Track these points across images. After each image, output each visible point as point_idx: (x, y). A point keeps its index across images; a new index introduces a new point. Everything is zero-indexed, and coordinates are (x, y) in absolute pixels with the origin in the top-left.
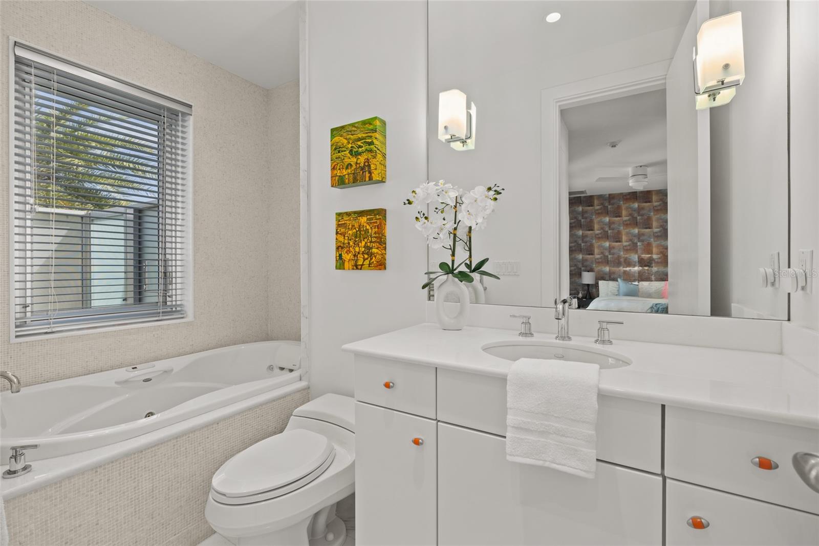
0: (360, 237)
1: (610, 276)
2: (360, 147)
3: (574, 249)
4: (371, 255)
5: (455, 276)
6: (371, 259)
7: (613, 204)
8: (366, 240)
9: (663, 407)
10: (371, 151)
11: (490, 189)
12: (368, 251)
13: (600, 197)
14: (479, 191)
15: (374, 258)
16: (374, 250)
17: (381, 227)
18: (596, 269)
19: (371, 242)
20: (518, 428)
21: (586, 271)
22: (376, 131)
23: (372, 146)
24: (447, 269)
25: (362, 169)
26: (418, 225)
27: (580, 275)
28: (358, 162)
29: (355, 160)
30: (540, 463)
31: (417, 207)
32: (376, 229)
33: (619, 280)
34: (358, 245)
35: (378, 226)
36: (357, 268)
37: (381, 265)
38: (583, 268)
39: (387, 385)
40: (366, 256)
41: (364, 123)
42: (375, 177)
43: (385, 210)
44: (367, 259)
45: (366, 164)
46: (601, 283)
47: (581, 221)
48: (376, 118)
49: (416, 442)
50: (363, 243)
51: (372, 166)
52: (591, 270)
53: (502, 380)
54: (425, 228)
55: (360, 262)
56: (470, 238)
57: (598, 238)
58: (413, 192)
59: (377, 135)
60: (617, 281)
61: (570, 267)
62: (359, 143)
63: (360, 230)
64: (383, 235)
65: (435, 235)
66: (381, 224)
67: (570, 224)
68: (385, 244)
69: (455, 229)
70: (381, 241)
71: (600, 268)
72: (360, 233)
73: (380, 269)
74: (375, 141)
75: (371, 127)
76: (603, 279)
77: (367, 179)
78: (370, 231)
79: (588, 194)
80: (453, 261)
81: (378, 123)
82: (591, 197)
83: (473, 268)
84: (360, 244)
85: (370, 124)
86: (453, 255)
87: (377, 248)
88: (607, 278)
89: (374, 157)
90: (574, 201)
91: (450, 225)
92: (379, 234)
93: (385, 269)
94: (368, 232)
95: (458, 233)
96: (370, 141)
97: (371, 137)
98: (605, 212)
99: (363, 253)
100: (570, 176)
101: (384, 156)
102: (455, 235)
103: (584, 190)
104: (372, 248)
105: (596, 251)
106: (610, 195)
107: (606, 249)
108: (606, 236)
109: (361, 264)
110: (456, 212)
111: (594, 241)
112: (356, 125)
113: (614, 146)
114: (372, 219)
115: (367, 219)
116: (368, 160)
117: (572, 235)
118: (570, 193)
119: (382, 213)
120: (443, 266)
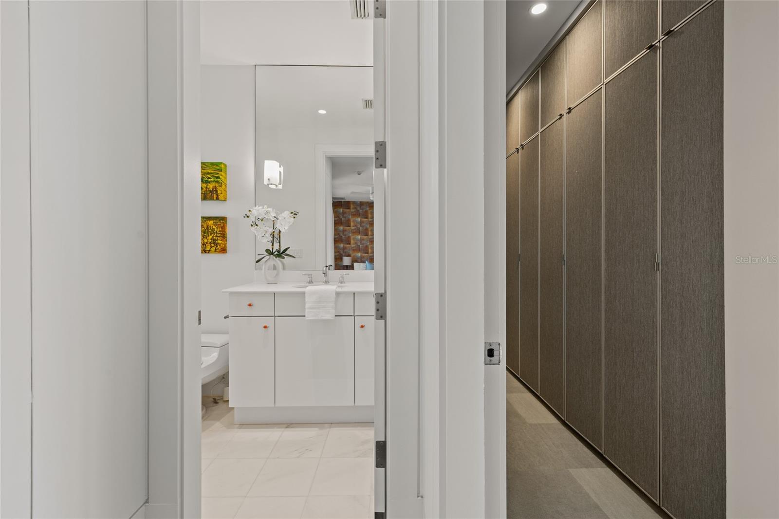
0: (208, 233)
1: (361, 260)
2: (209, 178)
3: (336, 241)
4: (217, 244)
5: (274, 256)
6: (217, 247)
7: (362, 209)
8: (213, 235)
9: (354, 293)
10: (218, 182)
11: (292, 213)
12: (214, 242)
13: (354, 203)
14: (286, 214)
15: (219, 246)
16: (219, 242)
17: (223, 228)
18: (352, 255)
19: (217, 236)
20: (310, 308)
21: (345, 256)
22: (221, 171)
23: (219, 180)
24: (270, 253)
25: (211, 192)
26: (253, 229)
27: (342, 259)
28: (208, 187)
29: (206, 186)
30: (317, 318)
31: (252, 219)
32: (221, 229)
33: (366, 262)
34: (207, 238)
35: (222, 227)
36: (205, 252)
37: (224, 250)
38: (343, 254)
39: (250, 305)
40: (213, 245)
41: (213, 164)
42: (221, 197)
43: (226, 218)
44: (213, 247)
45: (214, 189)
46: (355, 264)
47: (341, 219)
48: (221, 163)
49: (265, 327)
50: (211, 237)
51: (219, 191)
52: (349, 255)
53: (304, 293)
54: (257, 231)
55: (208, 249)
56: (280, 236)
57: (354, 233)
58: (250, 211)
59: (222, 173)
60: (365, 263)
61: (335, 253)
62: (209, 176)
63: (207, 228)
64: (225, 232)
65: (263, 235)
66: (224, 226)
67: (335, 221)
68: (226, 238)
69: (274, 232)
70: (224, 236)
71: (354, 254)
72: (208, 231)
73: (224, 253)
74: (220, 176)
75: (218, 168)
76: (357, 262)
77: (215, 198)
78: (216, 230)
79: (347, 200)
80: (273, 249)
81: (223, 166)
82: (348, 202)
83: (281, 252)
84: (208, 238)
85: (217, 166)
86: (273, 245)
87: (222, 240)
88: (360, 261)
89: (221, 186)
90: (337, 204)
91: (271, 230)
92: (222, 232)
93: (226, 252)
94: (215, 230)
95: (275, 233)
96: (217, 176)
97: (218, 174)
98: (357, 214)
99: (210, 243)
100: (333, 187)
101: (226, 185)
102: (273, 235)
103: (343, 197)
104: (217, 240)
105: (352, 242)
106: (360, 202)
107: (358, 240)
108: (358, 232)
109: (209, 249)
110: (274, 223)
111: (351, 235)
112: (206, 164)
113: (359, 174)
114: (216, 222)
115: (214, 222)
116: (215, 187)
117: (336, 230)
118: (333, 198)
119: (224, 219)
120: (267, 251)
